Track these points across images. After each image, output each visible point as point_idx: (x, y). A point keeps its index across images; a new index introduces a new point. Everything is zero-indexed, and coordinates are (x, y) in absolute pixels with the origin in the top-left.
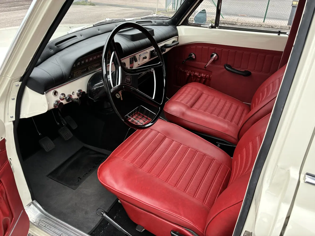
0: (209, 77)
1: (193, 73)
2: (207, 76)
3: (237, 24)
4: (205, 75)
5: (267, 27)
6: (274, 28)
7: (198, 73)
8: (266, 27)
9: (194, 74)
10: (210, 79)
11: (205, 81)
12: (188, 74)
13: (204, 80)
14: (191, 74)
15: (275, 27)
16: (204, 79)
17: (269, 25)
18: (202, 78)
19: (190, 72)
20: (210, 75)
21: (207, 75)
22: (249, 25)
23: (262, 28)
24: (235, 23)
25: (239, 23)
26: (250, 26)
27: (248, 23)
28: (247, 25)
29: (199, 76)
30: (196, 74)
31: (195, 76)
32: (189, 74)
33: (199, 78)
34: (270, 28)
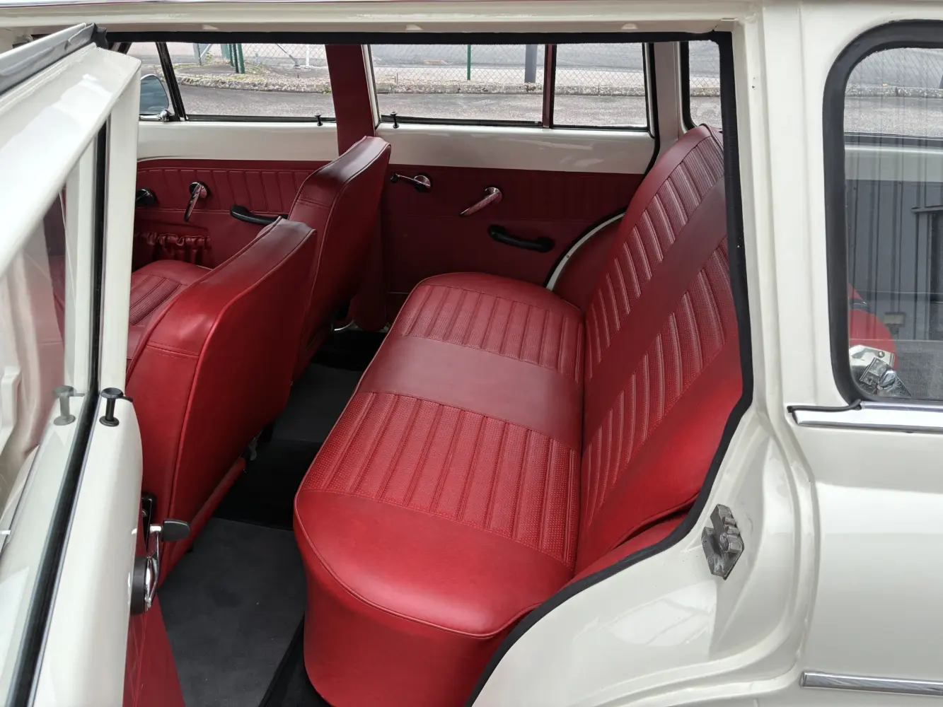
0: (205, 241)
1: (164, 237)
2: (200, 240)
3: (397, 90)
4: (193, 240)
5: (474, 93)
6: (490, 93)
7: (175, 236)
8: (470, 93)
9: (166, 239)
10: (207, 246)
11: (199, 255)
12: (151, 243)
13: (195, 251)
14: (159, 243)
15: (493, 90)
16: (194, 249)
17: (477, 86)
18: (187, 247)
19: (155, 236)
20: (206, 238)
21: (199, 238)
22: (427, 90)
23: (461, 95)
24: (390, 89)
25: (402, 86)
26: (431, 93)
27: (423, 86)
28: (421, 91)
29: (180, 242)
30: (174, 239)
31: (170, 245)
32: (153, 241)
33: (180, 248)
34: (481, 93)
